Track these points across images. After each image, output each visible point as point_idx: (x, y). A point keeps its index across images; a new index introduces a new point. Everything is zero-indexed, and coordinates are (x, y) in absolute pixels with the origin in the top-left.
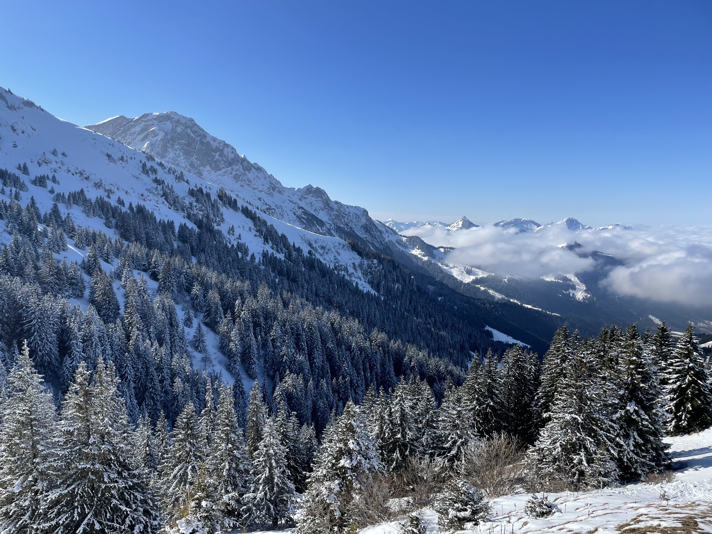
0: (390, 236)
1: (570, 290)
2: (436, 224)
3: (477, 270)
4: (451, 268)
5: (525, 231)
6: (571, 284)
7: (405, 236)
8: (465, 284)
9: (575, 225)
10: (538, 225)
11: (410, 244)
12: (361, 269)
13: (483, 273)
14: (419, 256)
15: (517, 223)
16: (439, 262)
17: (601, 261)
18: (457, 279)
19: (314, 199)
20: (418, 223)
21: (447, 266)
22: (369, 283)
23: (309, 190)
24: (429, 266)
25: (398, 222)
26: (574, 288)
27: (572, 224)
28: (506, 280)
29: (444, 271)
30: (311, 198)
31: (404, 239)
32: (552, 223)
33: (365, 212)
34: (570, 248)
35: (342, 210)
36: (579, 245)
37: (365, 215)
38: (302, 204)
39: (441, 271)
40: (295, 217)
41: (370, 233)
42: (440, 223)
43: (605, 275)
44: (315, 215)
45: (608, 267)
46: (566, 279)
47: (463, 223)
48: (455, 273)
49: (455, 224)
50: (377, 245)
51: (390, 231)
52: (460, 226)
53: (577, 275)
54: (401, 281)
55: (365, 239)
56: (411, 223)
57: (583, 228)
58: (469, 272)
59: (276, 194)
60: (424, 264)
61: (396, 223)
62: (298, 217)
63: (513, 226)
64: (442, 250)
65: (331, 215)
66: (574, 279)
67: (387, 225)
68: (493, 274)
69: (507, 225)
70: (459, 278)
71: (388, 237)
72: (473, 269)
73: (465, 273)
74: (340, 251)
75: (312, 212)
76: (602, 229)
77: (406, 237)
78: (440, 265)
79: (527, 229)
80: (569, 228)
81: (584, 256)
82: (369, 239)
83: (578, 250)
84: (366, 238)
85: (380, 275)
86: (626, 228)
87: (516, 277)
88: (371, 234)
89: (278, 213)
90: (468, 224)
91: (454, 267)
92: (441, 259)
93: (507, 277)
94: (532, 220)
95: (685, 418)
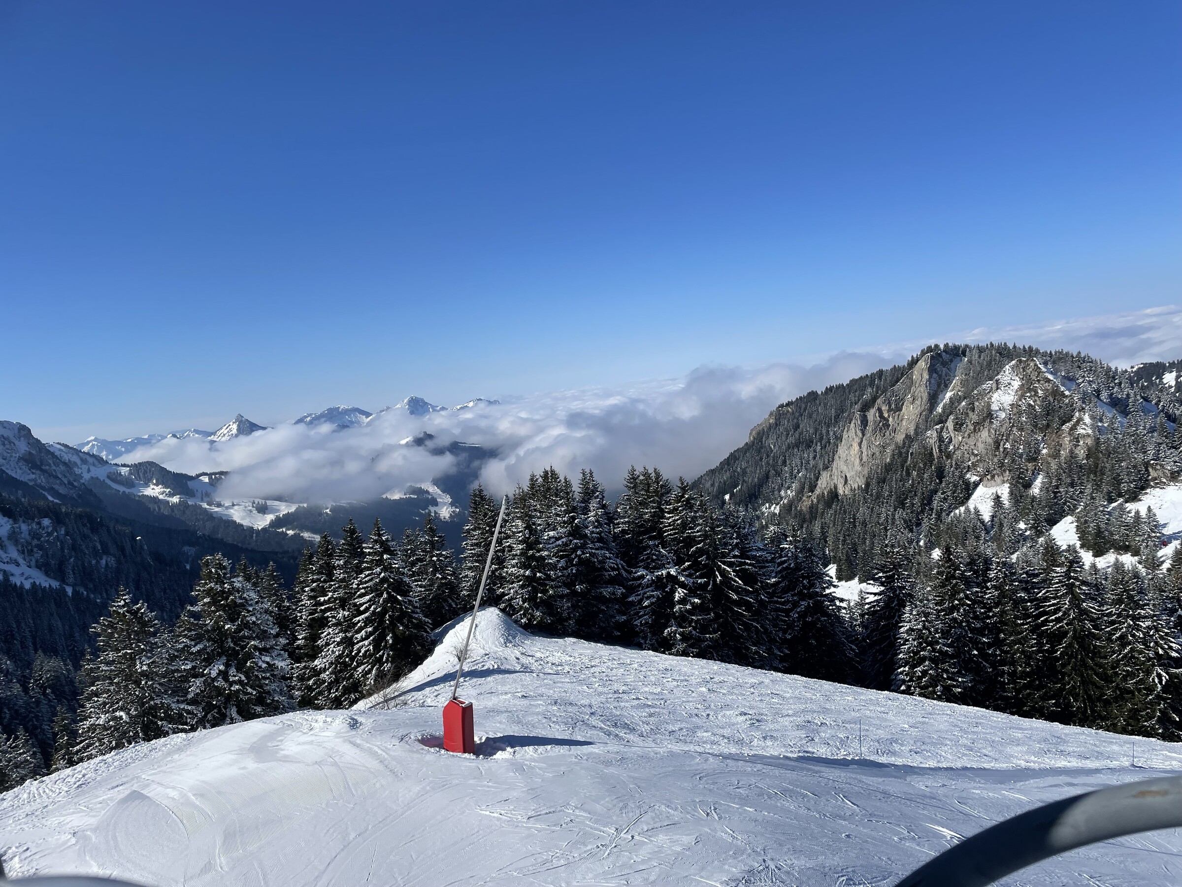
0: (92, 468)
1: (430, 508)
2: (188, 435)
3: (277, 503)
4: (227, 508)
5: (347, 426)
6: (430, 497)
7: (124, 465)
8: (258, 531)
9: (422, 407)
10: (368, 414)
11: (138, 477)
12: (16, 542)
13: (287, 506)
14: (161, 497)
15: (332, 415)
16: (202, 501)
17: (464, 456)
18: (242, 525)
20: (151, 437)
21: (219, 505)
22: (38, 567)
24: (184, 512)
25: (110, 439)
26: (434, 502)
27: (418, 406)
28: (328, 511)
29: (214, 516)
31: (124, 471)
32: (388, 408)
33: (24, 431)
34: (419, 442)
36: (430, 437)
37: (24, 436)
39: (210, 516)
41: (41, 470)
42: (197, 431)
43: (475, 475)
45: (476, 463)
46: (421, 492)
47: (239, 426)
48: (238, 515)
49: (224, 430)
50: (62, 490)
51: (91, 460)
52: (234, 431)
53: (436, 482)
54: (113, 549)
55: (31, 484)
56: (137, 439)
57: (434, 410)
58: (263, 510)
60: (173, 511)
61: (105, 444)
63: (325, 421)
64: (206, 479)
66: (433, 490)
67: (86, 449)
68: (305, 505)
69: (316, 420)
70: (246, 523)
71: (89, 471)
72: (269, 503)
73: (255, 512)
76: (461, 408)
77: (128, 466)
78: (205, 506)
79: (352, 422)
80: (412, 413)
81: (438, 452)
82: (42, 480)
83: (430, 444)
84: (35, 480)
85: (62, 549)
86: (490, 403)
87: (344, 503)
88: (44, 471)
90: (247, 427)
91: (233, 505)
92: (207, 496)
93: (330, 506)
94: (356, 407)
95: (387, 659)
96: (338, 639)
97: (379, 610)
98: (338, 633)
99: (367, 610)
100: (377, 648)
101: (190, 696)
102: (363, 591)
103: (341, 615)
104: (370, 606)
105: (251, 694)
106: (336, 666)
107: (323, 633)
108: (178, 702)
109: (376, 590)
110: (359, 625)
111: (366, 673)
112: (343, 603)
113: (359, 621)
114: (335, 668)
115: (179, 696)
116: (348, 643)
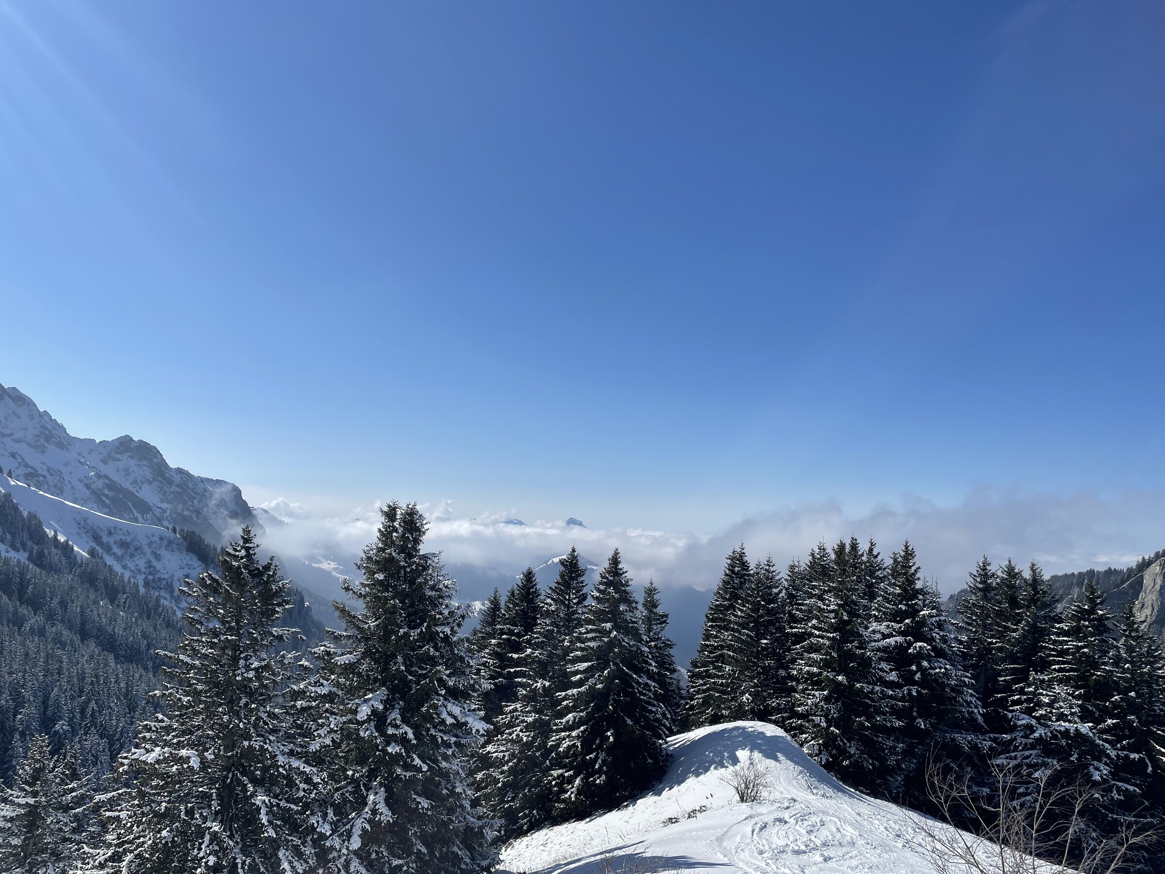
19: (133, 462)
23: (125, 444)
30: (125, 460)
33: (236, 492)
35: (190, 485)
37: (235, 497)
38: (106, 470)
40: (88, 492)
44: (134, 490)
59: (52, 448)
62: (94, 493)
65: (165, 493)
74: (162, 552)
75: (127, 485)
89: (51, 483)
95: (601, 767)
96: (530, 720)
97: (599, 686)
98: (529, 712)
99: (580, 683)
100: (587, 746)
101: (314, 747)
102: (579, 653)
103: (539, 685)
104: (587, 679)
105: (419, 770)
106: (519, 761)
107: (507, 706)
108: (291, 753)
109: (601, 657)
110: (565, 703)
111: (563, 781)
112: (542, 669)
113: (565, 698)
114: (516, 765)
115: (295, 744)
116: (542, 729)
